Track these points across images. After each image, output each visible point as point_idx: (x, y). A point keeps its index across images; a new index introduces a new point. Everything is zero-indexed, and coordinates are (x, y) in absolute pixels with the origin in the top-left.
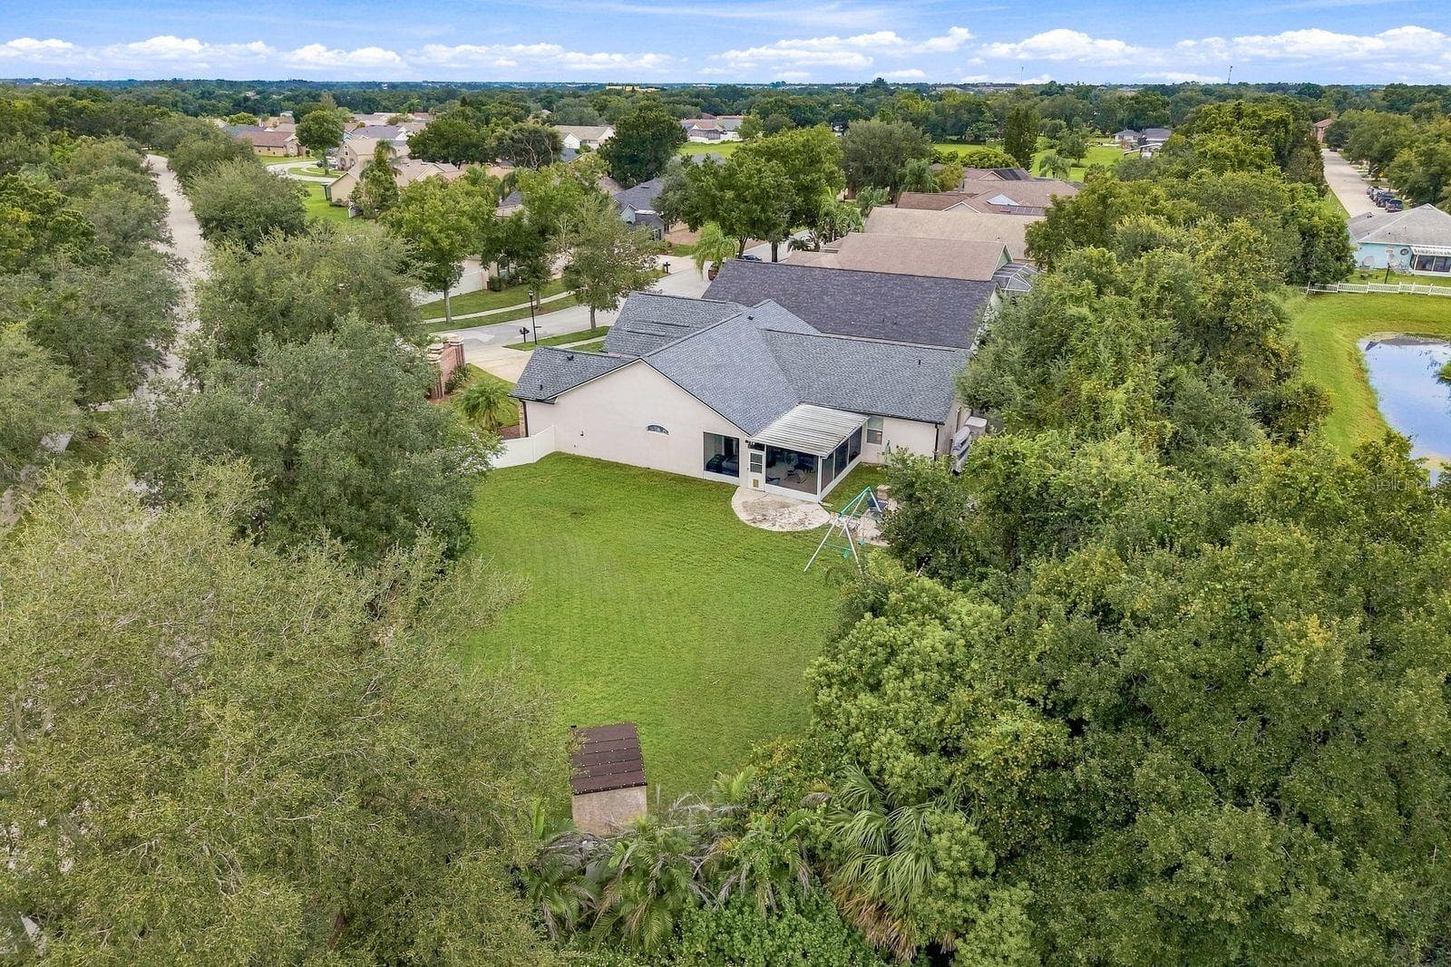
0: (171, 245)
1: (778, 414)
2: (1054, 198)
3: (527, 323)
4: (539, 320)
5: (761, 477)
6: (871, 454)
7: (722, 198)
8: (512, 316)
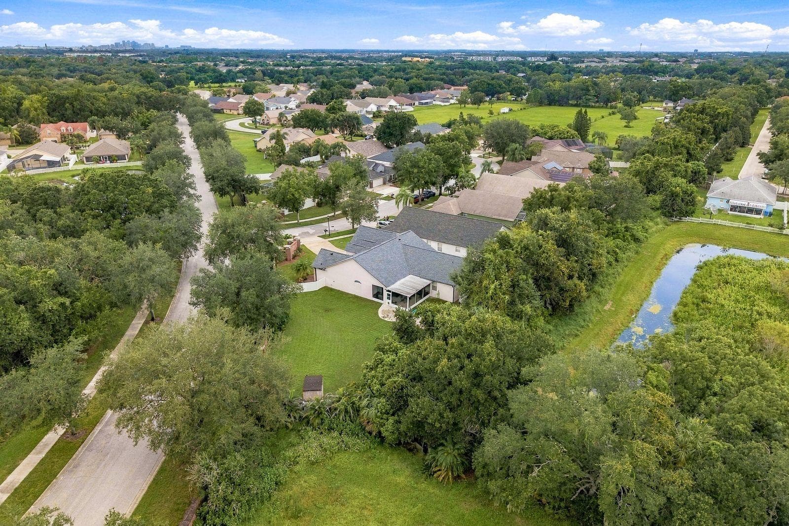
0: (196, 190)
1: (399, 279)
2: (535, 188)
3: (325, 224)
4: (332, 223)
5: (390, 301)
6: (433, 294)
7: (413, 172)
8: (323, 221)
